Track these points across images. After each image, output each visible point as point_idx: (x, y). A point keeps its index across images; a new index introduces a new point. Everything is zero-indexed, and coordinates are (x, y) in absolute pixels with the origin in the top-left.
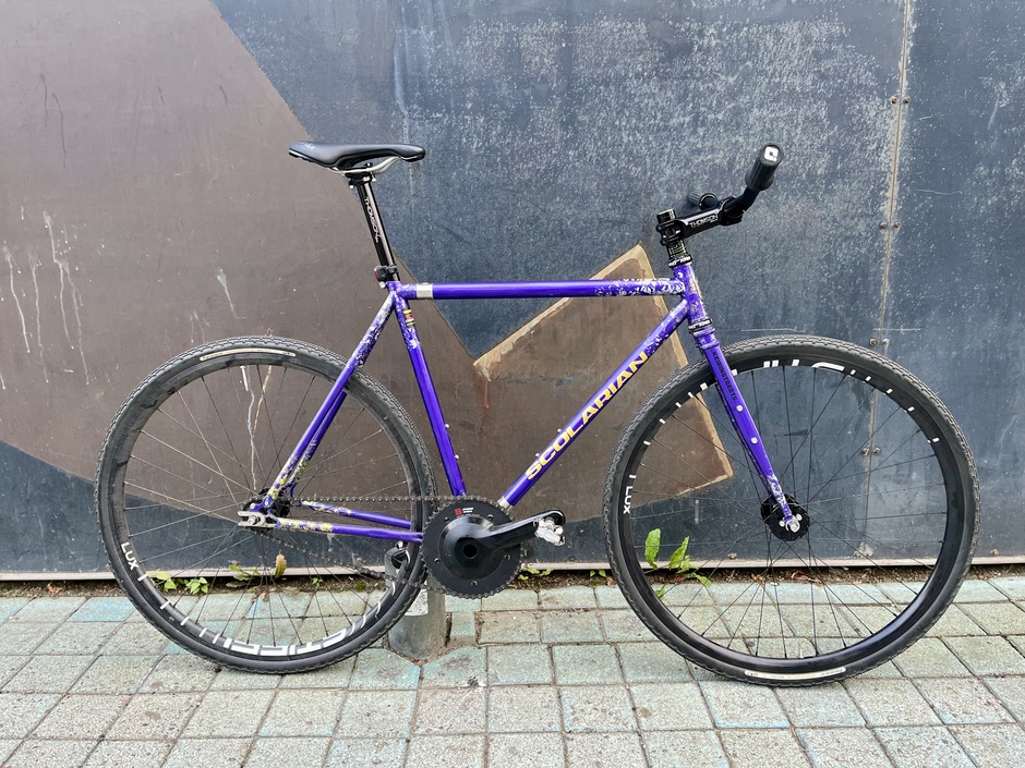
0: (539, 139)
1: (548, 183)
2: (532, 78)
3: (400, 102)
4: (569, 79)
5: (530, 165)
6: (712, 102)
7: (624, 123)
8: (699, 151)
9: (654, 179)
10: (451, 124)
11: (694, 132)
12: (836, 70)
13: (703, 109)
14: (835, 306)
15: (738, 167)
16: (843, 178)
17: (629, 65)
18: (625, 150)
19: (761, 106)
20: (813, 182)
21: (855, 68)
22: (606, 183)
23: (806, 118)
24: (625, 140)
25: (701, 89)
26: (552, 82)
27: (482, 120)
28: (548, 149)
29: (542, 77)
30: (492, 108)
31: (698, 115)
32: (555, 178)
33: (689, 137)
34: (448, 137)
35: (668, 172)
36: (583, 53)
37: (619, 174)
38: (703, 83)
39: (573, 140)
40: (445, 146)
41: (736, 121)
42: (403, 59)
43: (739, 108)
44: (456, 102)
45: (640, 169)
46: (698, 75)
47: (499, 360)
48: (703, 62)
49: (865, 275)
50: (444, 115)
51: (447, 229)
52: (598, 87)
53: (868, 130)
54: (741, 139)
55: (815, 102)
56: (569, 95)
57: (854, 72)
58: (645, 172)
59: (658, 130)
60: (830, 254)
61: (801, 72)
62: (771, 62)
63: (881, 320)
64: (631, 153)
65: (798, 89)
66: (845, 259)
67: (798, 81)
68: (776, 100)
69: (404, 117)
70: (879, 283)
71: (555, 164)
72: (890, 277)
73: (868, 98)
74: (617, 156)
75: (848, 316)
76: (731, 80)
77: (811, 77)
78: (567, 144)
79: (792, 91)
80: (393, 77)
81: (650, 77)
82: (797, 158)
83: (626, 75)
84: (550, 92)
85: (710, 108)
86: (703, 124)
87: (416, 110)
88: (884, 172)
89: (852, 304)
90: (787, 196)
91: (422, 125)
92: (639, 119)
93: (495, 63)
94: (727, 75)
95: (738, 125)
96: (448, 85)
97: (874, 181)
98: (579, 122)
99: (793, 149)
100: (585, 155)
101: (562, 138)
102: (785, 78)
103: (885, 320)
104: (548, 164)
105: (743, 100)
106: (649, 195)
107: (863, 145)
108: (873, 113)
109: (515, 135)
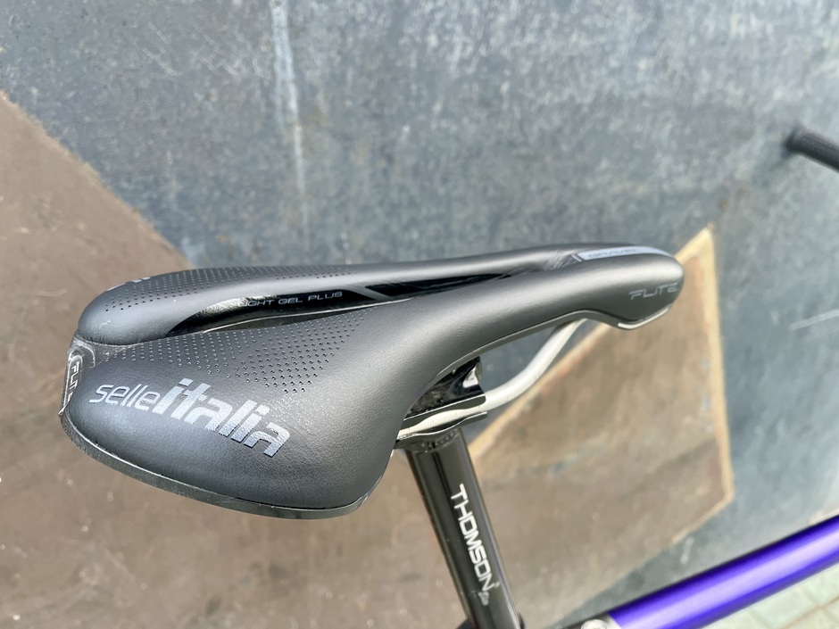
109: (546, 22)
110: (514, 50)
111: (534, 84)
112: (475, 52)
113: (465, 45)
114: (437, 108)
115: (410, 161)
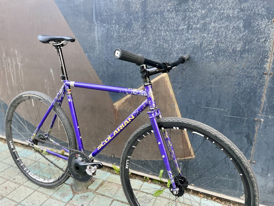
0: (134, 33)
1: (137, 49)
2: (133, 12)
3: (94, 20)
4: (145, 12)
5: (131, 42)
6: (195, 20)
7: (162, 28)
8: (189, 39)
9: (172, 49)
10: (108, 28)
11: (188, 32)
12: (248, 8)
13: (191, 23)
14: (240, 103)
15: (204, 46)
16: (248, 52)
17: (165, 7)
18: (163, 38)
19: (215, 22)
20: (235, 53)
21: (257, 6)
22: (155, 49)
23: (234, 27)
24: (163, 34)
25: (191, 15)
26: (139, 14)
27: (117, 26)
28: (137, 37)
29: (136, 11)
30: (120, 23)
31: (189, 26)
32: (139, 47)
33: (186, 34)
34: (108, 32)
35: (177, 46)
36: (149, 3)
37: (160, 47)
38: (192, 13)
39: (145, 34)
40: (107, 35)
41: (204, 28)
42: (95, 6)
43: (206, 23)
44: (110, 21)
45: (167, 45)
46: (190, 10)
47: (121, 104)
48: (193, 5)
49: (255, 93)
50: (107, 25)
51: (107, 62)
52: (154, 15)
53: (261, 33)
54: (206, 35)
55: (238, 21)
56: (145, 18)
57: (256, 8)
58: (169, 46)
59: (175, 31)
60: (240, 83)
61: (233, 8)
62: (220, 4)
63: (260, 112)
64: (164, 39)
65: (231, 15)
66: (246, 85)
67: (231, 12)
68: (221, 20)
69: (96, 25)
70: (261, 97)
71: (139, 42)
72: (266, 95)
73: (262, 20)
74: (160, 40)
75: (246, 108)
76: (203, 12)
77: (237, 10)
78: (143, 35)
79: (228, 16)
80: (92, 12)
81: (172, 11)
82: (228, 43)
83: (164, 10)
84: (138, 17)
85: (194, 23)
86: (191, 29)
87: (99, 23)
88: (267, 51)
89: (248, 103)
90: (223, 58)
91: (100, 28)
92: (168, 27)
93: (122, 7)
94: (202, 10)
95: (205, 30)
96: (108, 15)
97: (263, 54)
98: (147, 28)
99: (227, 39)
100: (149, 39)
101: (142, 33)
102: (226, 11)
103: (263, 111)
104: (137, 42)
105: (208, 20)
106: (170, 54)
107: (258, 39)
108: (264, 26)
109: (127, 31)
110: (123, 35)
111: (126, 40)
112: (118, 35)
113: (116, 34)
114: (113, 42)
115: (110, 48)
